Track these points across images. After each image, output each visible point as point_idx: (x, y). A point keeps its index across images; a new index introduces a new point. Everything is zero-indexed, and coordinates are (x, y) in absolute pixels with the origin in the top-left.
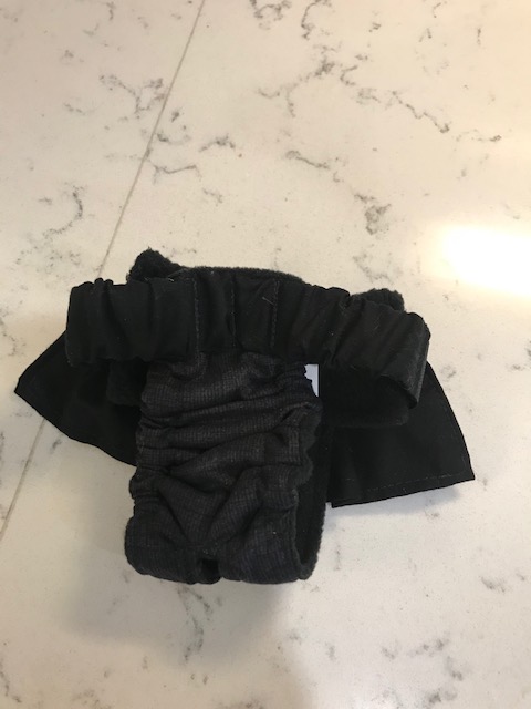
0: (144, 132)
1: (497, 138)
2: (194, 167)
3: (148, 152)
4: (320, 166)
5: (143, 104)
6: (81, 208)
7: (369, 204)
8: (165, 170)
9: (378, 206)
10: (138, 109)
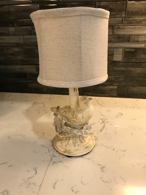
0: (50, 155)
1: (125, 151)
2: (61, 161)
3: (51, 159)
4: (89, 159)
5: (50, 150)
6: (36, 172)
7: (101, 166)
8: (55, 162)
9: (103, 166)
10: (49, 151)
